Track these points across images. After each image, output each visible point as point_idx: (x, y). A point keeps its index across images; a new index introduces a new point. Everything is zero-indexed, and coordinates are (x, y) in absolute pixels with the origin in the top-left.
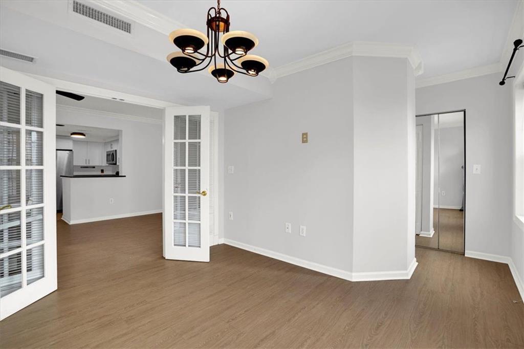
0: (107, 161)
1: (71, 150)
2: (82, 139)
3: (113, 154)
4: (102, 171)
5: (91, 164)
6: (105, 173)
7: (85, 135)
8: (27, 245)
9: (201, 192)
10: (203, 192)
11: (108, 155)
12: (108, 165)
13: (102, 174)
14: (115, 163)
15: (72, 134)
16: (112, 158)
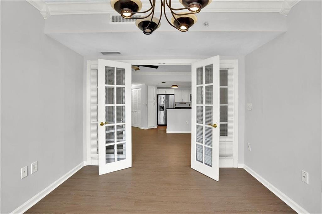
1: (174, 94)
2: (177, 88)
4: (190, 105)
5: (184, 102)
8: (117, 142)
9: (213, 125)
10: (214, 125)
15: (172, 86)
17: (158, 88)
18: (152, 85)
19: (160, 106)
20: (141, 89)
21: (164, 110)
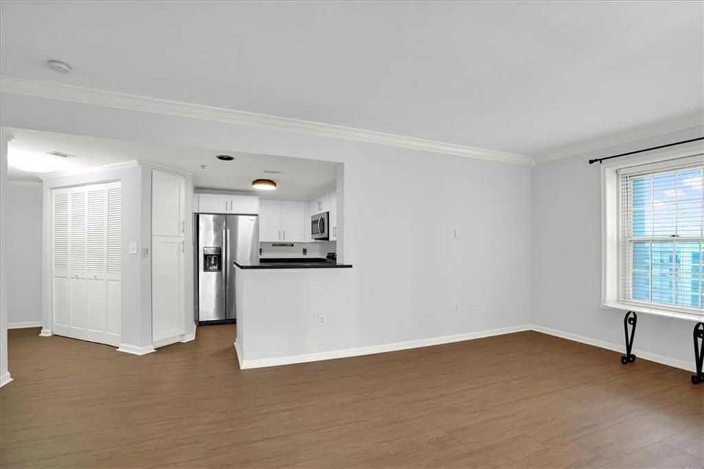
0: (312, 234)
1: (257, 215)
2: (271, 191)
3: (322, 219)
4: (305, 251)
5: (288, 240)
6: (309, 255)
7: (275, 184)
11: (314, 223)
12: (313, 241)
13: (305, 257)
14: (326, 236)
15: (254, 183)
16: (321, 226)
17: (199, 189)
18: (174, 172)
19: (205, 256)
20: (118, 185)
21: (220, 269)
